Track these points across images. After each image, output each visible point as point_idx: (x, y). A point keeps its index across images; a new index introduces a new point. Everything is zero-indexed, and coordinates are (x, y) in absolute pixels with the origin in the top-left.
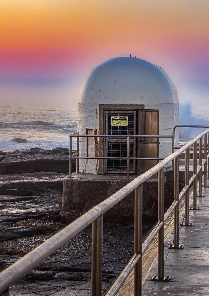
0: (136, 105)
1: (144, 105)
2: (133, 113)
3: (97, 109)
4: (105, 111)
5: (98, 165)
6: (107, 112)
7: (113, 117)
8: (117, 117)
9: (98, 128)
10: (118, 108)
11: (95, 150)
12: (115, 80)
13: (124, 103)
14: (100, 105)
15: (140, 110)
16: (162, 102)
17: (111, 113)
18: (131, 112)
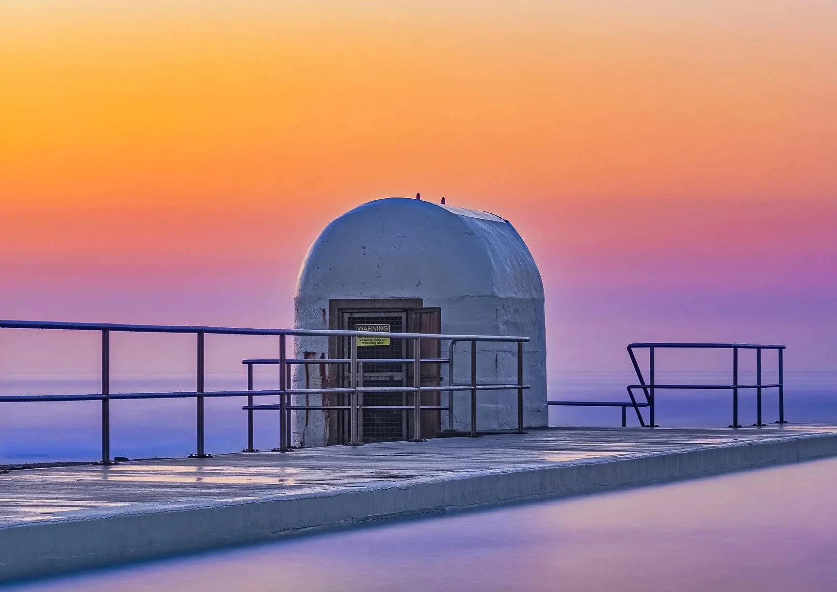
0: (407, 300)
1: (421, 300)
2: (401, 318)
3: (324, 310)
4: (341, 313)
5: (328, 428)
6: (346, 316)
7: (359, 326)
8: (367, 326)
9: (326, 351)
10: (368, 306)
11: (322, 397)
12: (364, 248)
13: (382, 297)
14: (330, 300)
15: (412, 309)
16: (465, 294)
17: (354, 318)
18: (396, 315)
